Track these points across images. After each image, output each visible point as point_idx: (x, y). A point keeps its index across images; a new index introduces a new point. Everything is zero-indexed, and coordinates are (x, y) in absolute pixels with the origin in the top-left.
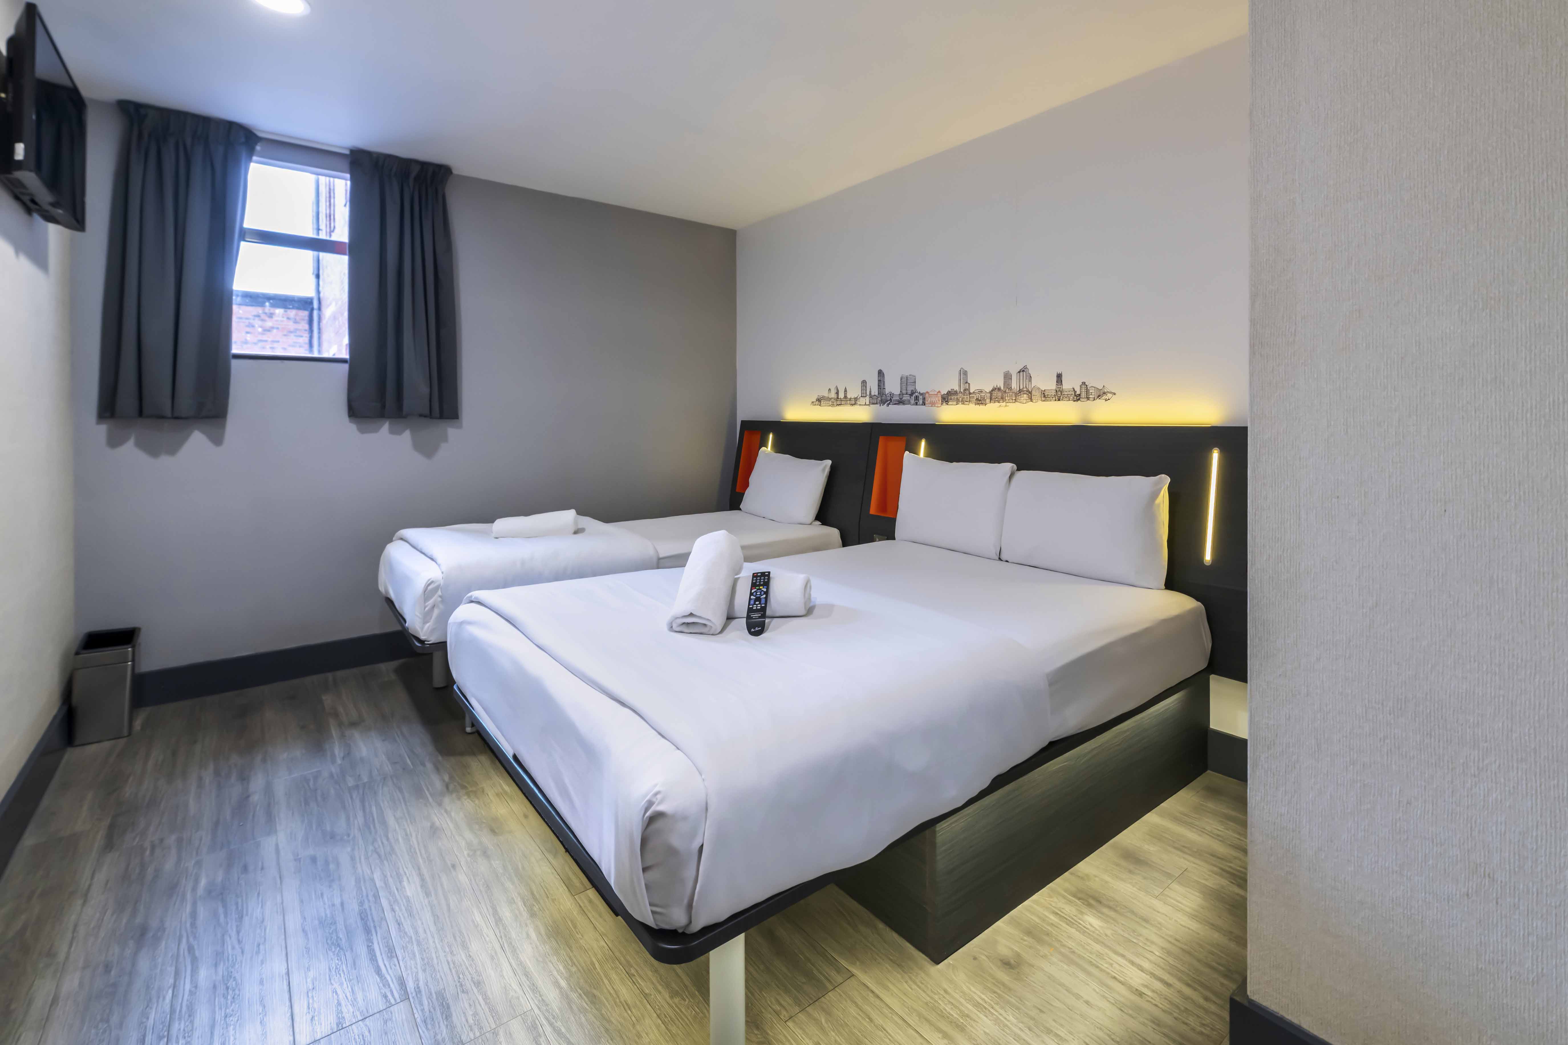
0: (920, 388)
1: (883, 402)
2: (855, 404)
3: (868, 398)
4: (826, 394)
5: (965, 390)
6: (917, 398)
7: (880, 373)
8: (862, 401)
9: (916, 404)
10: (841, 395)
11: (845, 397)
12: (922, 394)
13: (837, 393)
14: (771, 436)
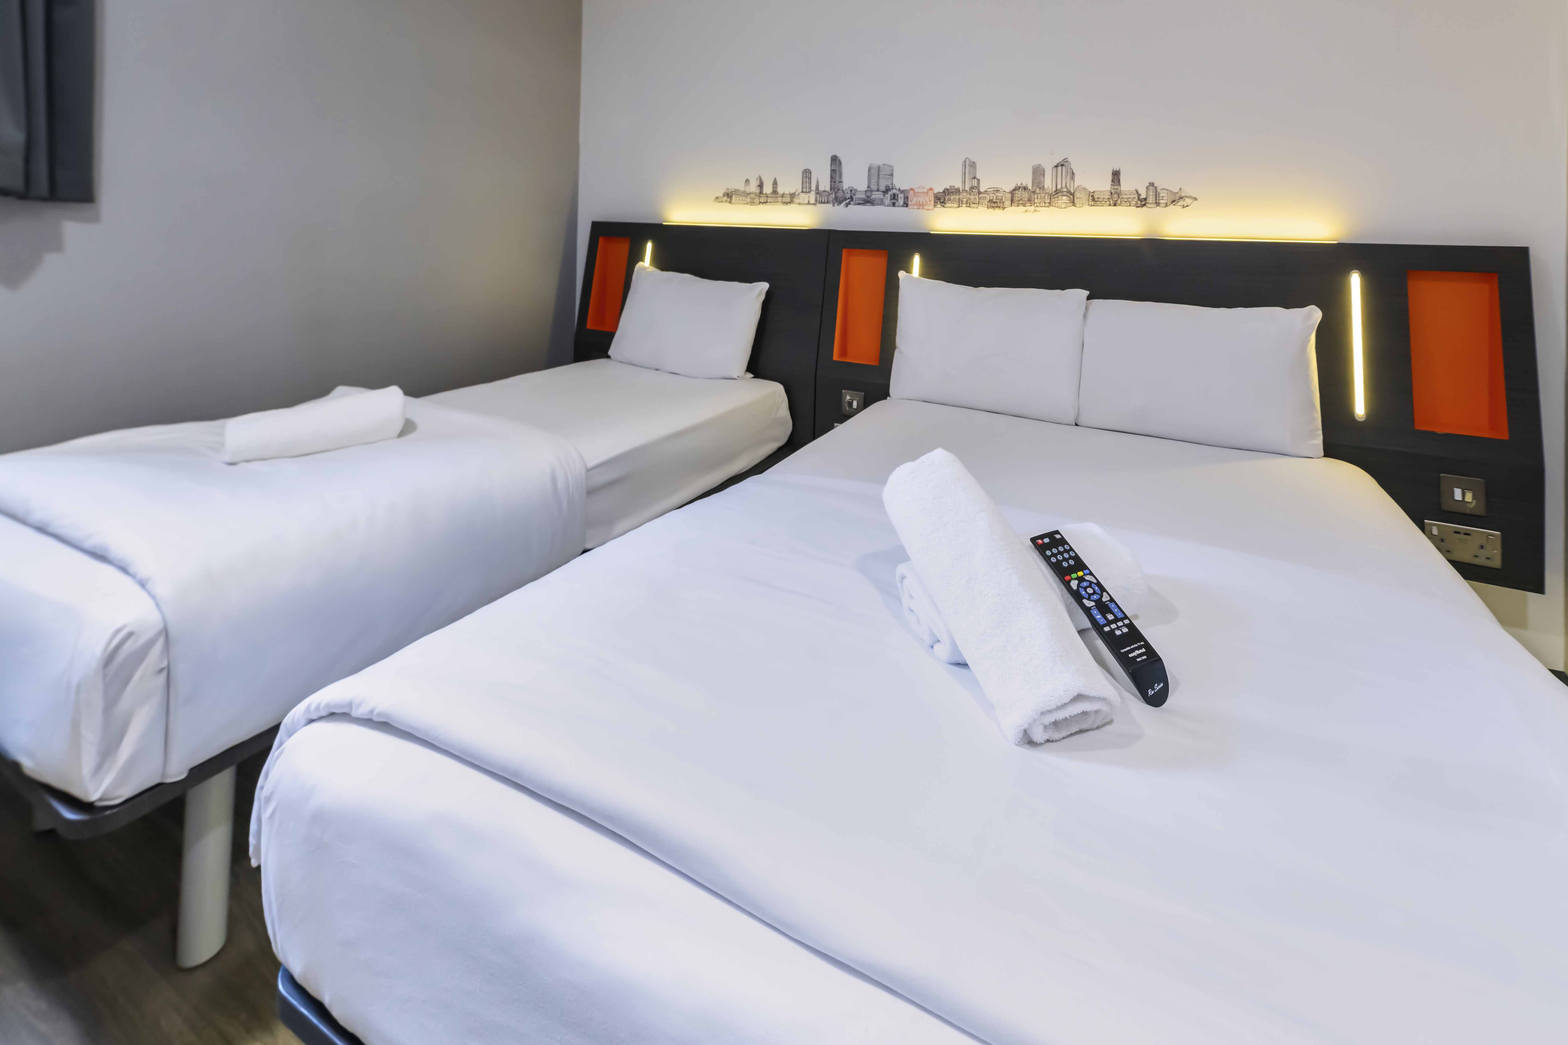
0: (900, 182)
1: (838, 201)
2: (791, 202)
3: (813, 195)
4: (741, 187)
5: (972, 188)
6: (894, 197)
7: (835, 160)
8: (804, 198)
9: (894, 205)
10: (768, 189)
11: (775, 192)
12: (902, 192)
13: (761, 186)
14: (649, 246)
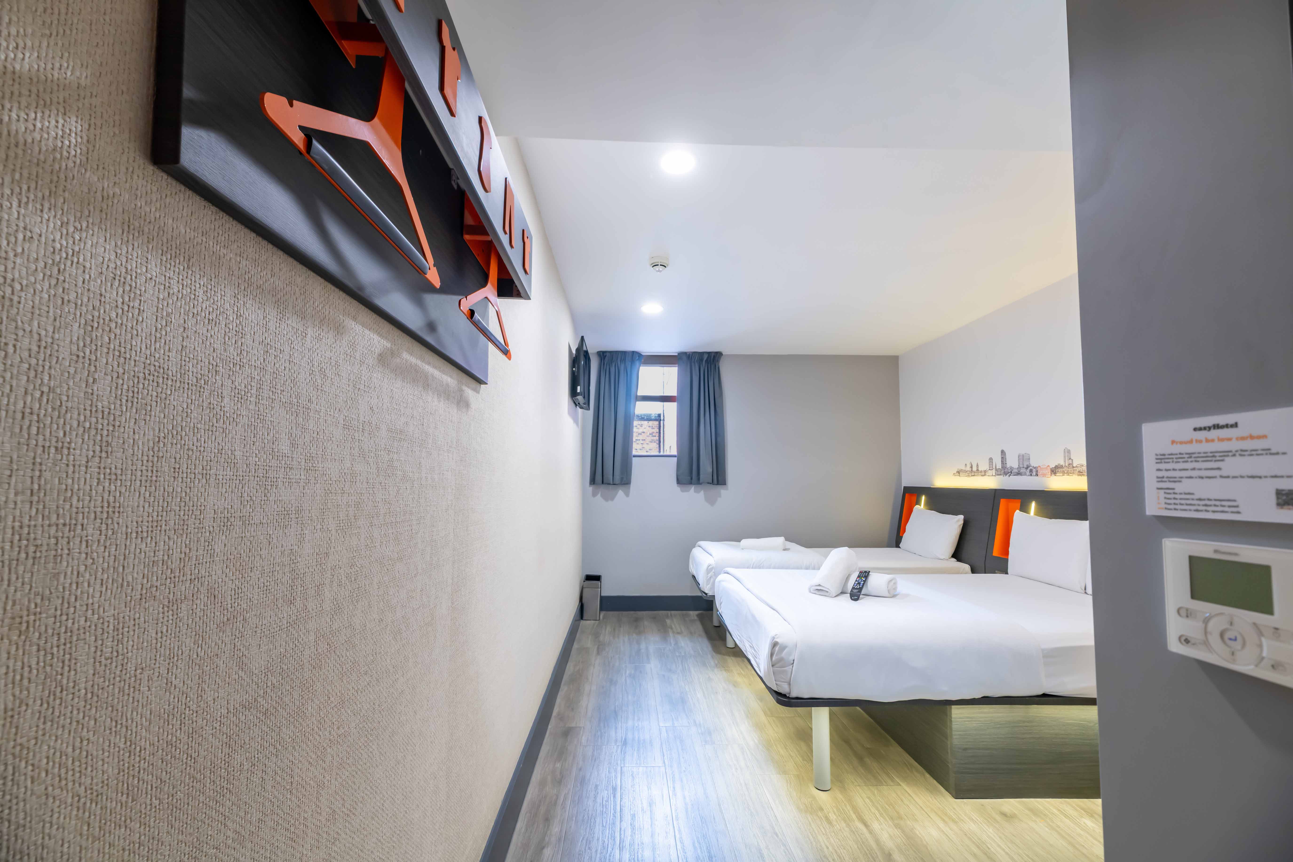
0: (1033, 463)
1: (1005, 474)
2: (985, 475)
3: (994, 471)
4: (963, 468)
5: (1069, 464)
6: (1031, 471)
7: (1003, 452)
8: (990, 473)
9: (1031, 475)
10: (975, 469)
11: (978, 470)
12: (1035, 468)
13: (972, 467)
14: (923, 498)
